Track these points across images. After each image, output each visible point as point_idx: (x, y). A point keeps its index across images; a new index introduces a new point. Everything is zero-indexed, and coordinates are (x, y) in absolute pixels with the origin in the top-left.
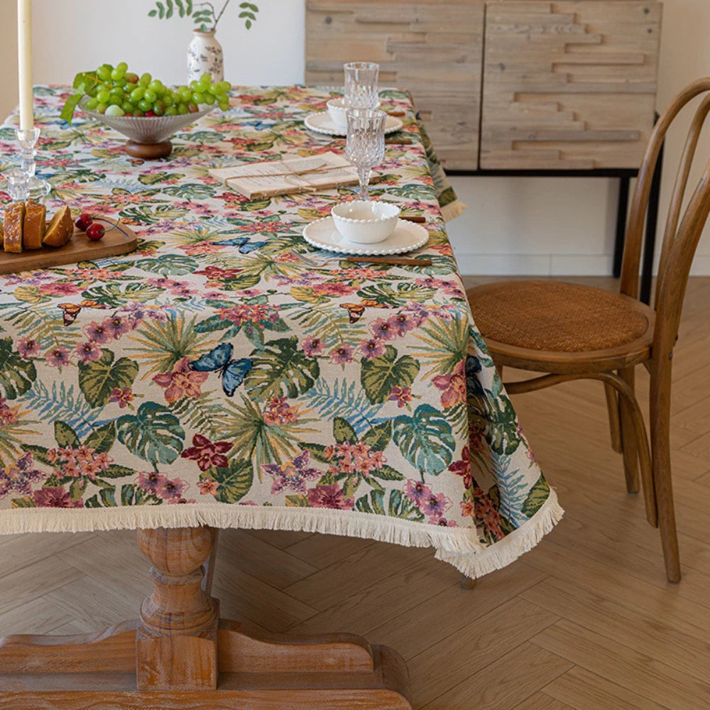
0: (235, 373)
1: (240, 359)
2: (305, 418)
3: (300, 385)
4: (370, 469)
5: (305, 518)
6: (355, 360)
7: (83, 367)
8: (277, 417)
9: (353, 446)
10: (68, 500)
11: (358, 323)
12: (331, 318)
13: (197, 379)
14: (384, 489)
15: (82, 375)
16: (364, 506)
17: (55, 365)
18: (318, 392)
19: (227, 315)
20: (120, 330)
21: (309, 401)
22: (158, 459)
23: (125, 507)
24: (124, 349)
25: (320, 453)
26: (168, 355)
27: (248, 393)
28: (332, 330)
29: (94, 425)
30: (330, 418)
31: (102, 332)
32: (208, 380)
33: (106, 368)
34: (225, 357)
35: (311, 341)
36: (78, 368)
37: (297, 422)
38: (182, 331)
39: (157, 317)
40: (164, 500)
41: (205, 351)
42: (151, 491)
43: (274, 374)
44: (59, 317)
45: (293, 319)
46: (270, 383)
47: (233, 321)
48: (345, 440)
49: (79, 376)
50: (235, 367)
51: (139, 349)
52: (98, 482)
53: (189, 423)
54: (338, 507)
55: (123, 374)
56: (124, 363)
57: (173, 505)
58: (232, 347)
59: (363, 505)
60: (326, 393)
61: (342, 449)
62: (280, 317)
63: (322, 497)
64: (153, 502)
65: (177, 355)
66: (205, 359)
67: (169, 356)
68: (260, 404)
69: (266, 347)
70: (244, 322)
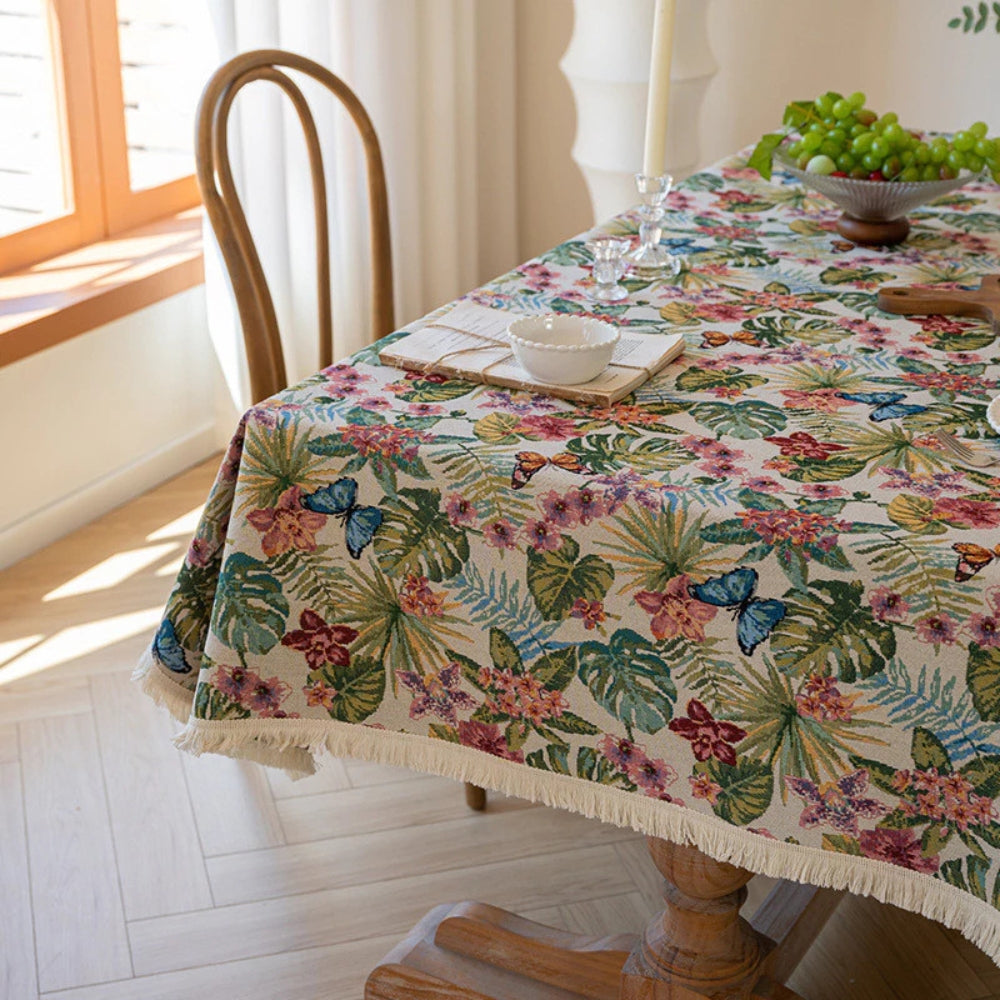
0: (758, 620)
1: (767, 598)
2: (865, 718)
3: (860, 664)
4: (969, 820)
5: (852, 872)
6: (959, 643)
7: (534, 558)
8: (818, 707)
9: (943, 778)
10: (502, 747)
11: (969, 583)
12: (923, 564)
13: (699, 613)
14: (990, 859)
15: (532, 568)
16: (954, 875)
17: (495, 545)
18: (891, 682)
19: (754, 521)
20: (589, 511)
21: (874, 693)
22: (634, 721)
23: (581, 780)
24: (594, 542)
25: (885, 779)
26: (659, 566)
27: (776, 658)
28: (924, 585)
29: (545, 646)
30: (908, 727)
31: (563, 510)
32: (715, 619)
33: (566, 565)
34: (745, 588)
35: (886, 595)
36: (526, 556)
37: (850, 721)
38: (681, 533)
39: (647, 503)
40: (639, 787)
41: (714, 572)
42: (620, 767)
43: (820, 637)
44: (506, 474)
45: (859, 552)
46: (811, 650)
47: (761, 534)
48: (931, 765)
49: (528, 569)
50: (758, 609)
51: (616, 547)
52: (545, 732)
53: (684, 679)
54: (909, 866)
55: (591, 579)
56: (594, 563)
57: (652, 799)
58: (756, 576)
59: (952, 873)
60: (904, 685)
61: (925, 778)
62: (838, 544)
63: (884, 845)
64: (624, 785)
65: (673, 569)
66: (713, 585)
67: (660, 568)
68: (793, 679)
69: (810, 589)
70: (778, 541)
